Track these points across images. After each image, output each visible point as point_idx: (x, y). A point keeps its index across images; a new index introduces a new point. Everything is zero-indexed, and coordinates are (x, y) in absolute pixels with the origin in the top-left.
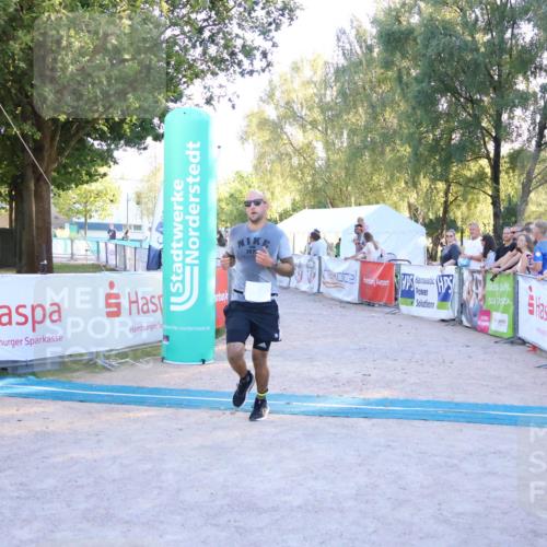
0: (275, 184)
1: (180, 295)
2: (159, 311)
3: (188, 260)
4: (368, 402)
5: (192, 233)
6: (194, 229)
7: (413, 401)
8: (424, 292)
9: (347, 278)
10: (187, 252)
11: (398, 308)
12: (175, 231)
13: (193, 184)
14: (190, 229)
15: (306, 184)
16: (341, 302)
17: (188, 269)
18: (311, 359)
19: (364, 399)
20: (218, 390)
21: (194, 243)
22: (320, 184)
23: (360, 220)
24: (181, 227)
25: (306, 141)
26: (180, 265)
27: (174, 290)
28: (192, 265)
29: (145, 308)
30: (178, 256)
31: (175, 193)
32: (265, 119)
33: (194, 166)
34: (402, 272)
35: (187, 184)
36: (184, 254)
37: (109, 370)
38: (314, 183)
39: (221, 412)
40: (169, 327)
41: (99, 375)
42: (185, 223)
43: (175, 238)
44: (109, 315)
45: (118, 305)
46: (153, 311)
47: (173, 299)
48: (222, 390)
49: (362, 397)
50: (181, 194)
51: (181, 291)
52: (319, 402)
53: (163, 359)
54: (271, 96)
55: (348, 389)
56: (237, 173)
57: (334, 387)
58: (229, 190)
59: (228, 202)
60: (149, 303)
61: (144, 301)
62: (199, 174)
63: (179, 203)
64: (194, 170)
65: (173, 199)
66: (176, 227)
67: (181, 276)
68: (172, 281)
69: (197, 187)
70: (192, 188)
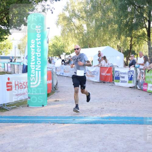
0: (69, 40)
1: (34, 82)
3: (37, 69)
4: (103, 118)
5: (38, 59)
7: (119, 117)
8: (123, 77)
9: (95, 73)
11: (114, 83)
12: (32, 58)
13: (38, 41)
14: (37, 58)
15: (80, 40)
16: (93, 82)
17: (37, 72)
19: (101, 117)
20: (48, 116)
21: (39, 63)
22: (85, 39)
23: (99, 52)
24: (34, 57)
25: (80, 24)
26: (34, 71)
27: (32, 80)
28: (38, 71)
29: (21, 87)
30: (33, 67)
31: (32, 45)
32: (65, 17)
33: (38, 34)
34: (115, 70)
35: (36, 41)
36: (35, 67)
38: (83, 39)
39: (49, 124)
40: (30, 94)
41: (4, 113)
42: (35, 55)
43: (32, 61)
44: (8, 90)
45: (11, 86)
46: (24, 88)
48: (50, 116)
49: (101, 116)
50: (34, 45)
51: (34, 80)
52: (85, 119)
53: (28, 105)
54: (67, 8)
55: (96, 113)
56: (55, 36)
57: (91, 113)
58: (52, 43)
59: (52, 47)
60: (23, 85)
61: (21, 84)
62: (40, 37)
63: (33, 48)
64: (39, 36)
65: (31, 47)
66: (32, 57)
67: (34, 75)
68: (31, 77)
69: (39, 42)
70: (38, 43)
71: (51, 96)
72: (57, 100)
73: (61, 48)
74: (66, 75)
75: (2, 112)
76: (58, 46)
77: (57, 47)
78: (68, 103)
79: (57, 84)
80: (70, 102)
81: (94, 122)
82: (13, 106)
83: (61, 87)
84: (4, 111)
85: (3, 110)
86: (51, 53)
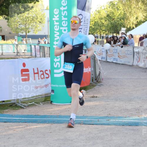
1: (59, 68)
2: (50, 78)
12: (55, 36)
13: (64, 10)
18: (130, 100)
24: (58, 33)
27: (55, 66)
29: (42, 76)
31: (55, 16)
35: (60, 11)
40: (54, 86)
41: (17, 111)
42: (60, 31)
43: (55, 39)
44: (24, 80)
45: (28, 75)
46: (47, 78)
47: (55, 71)
50: (58, 16)
51: (59, 67)
53: (51, 102)
57: (136, 113)
58: (106, 13)
59: (106, 19)
60: (45, 74)
61: (42, 73)
62: (66, 6)
63: (57, 21)
65: (54, 19)
66: (56, 34)
67: (59, 58)
68: (55, 62)
69: (66, 12)
70: (63, 13)
72: (95, 95)
73: (120, 20)
74: (121, 61)
75: (14, 109)
76: (116, 17)
77: (114, 19)
78: (109, 100)
79: (99, 75)
80: (112, 99)
81: (135, 124)
82: (30, 103)
83: (108, 79)
84: (17, 108)
86: (105, 28)
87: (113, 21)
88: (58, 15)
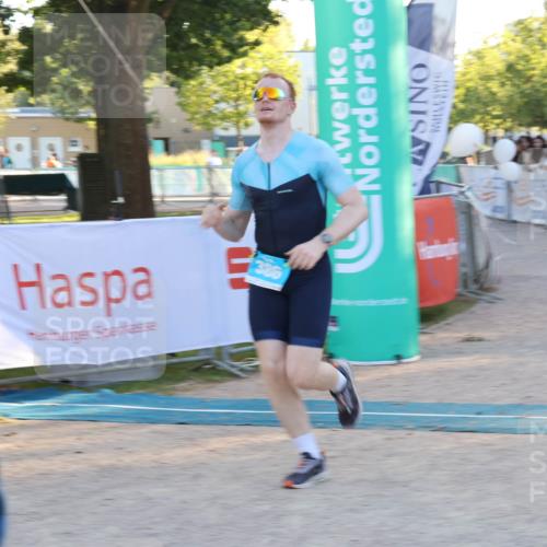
1: (351, 245)
3: (361, 185)
5: (364, 138)
6: (370, 132)
10: (359, 171)
12: (336, 136)
13: (365, 52)
14: (361, 132)
20: (412, 401)
21: (370, 155)
24: (346, 129)
28: (368, 193)
31: (333, 72)
35: (352, 55)
36: (353, 174)
37: (236, 377)
40: (335, 302)
41: (218, 385)
44: (235, 285)
47: (339, 254)
50: (344, 71)
51: (351, 239)
56: (520, 22)
58: (504, 57)
59: (504, 80)
62: (371, 35)
63: (341, 88)
64: (363, 28)
65: (329, 81)
66: (337, 129)
69: (369, 58)
70: (362, 60)
71: (450, 320)
76: (537, 72)
77: (529, 79)
85: (215, 374)
86: (502, 110)
87: (529, 85)
88: (345, 68)
